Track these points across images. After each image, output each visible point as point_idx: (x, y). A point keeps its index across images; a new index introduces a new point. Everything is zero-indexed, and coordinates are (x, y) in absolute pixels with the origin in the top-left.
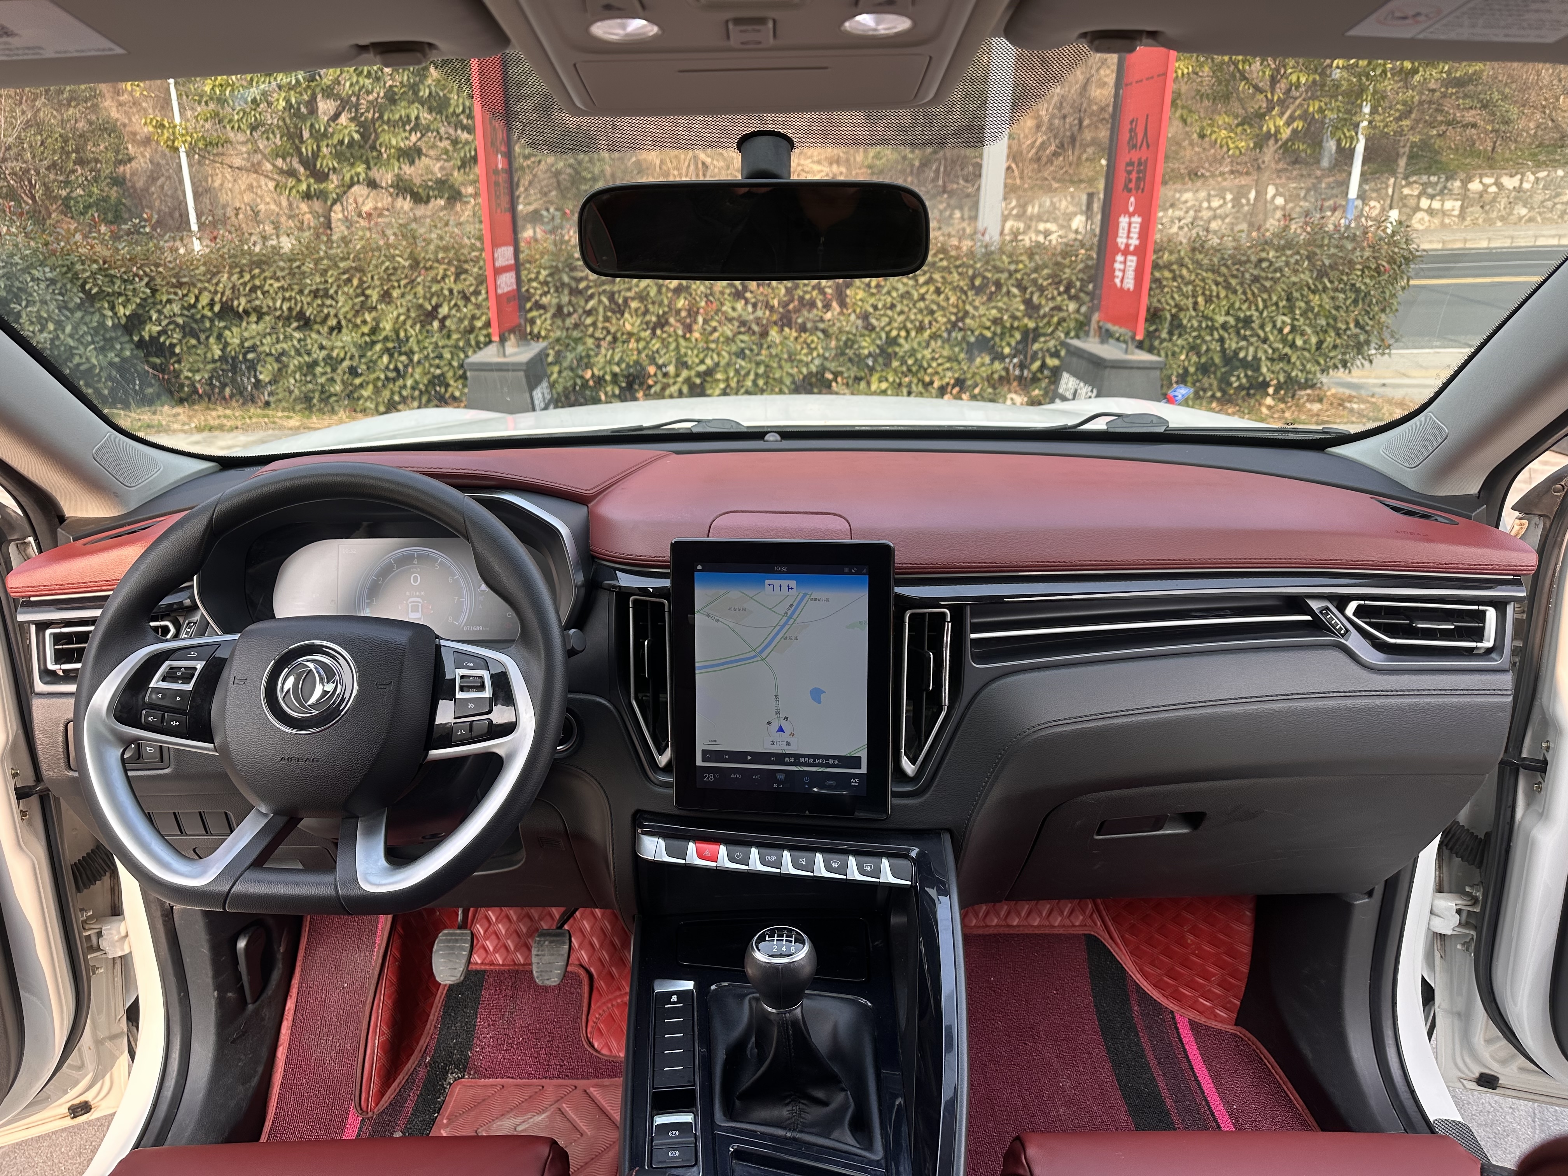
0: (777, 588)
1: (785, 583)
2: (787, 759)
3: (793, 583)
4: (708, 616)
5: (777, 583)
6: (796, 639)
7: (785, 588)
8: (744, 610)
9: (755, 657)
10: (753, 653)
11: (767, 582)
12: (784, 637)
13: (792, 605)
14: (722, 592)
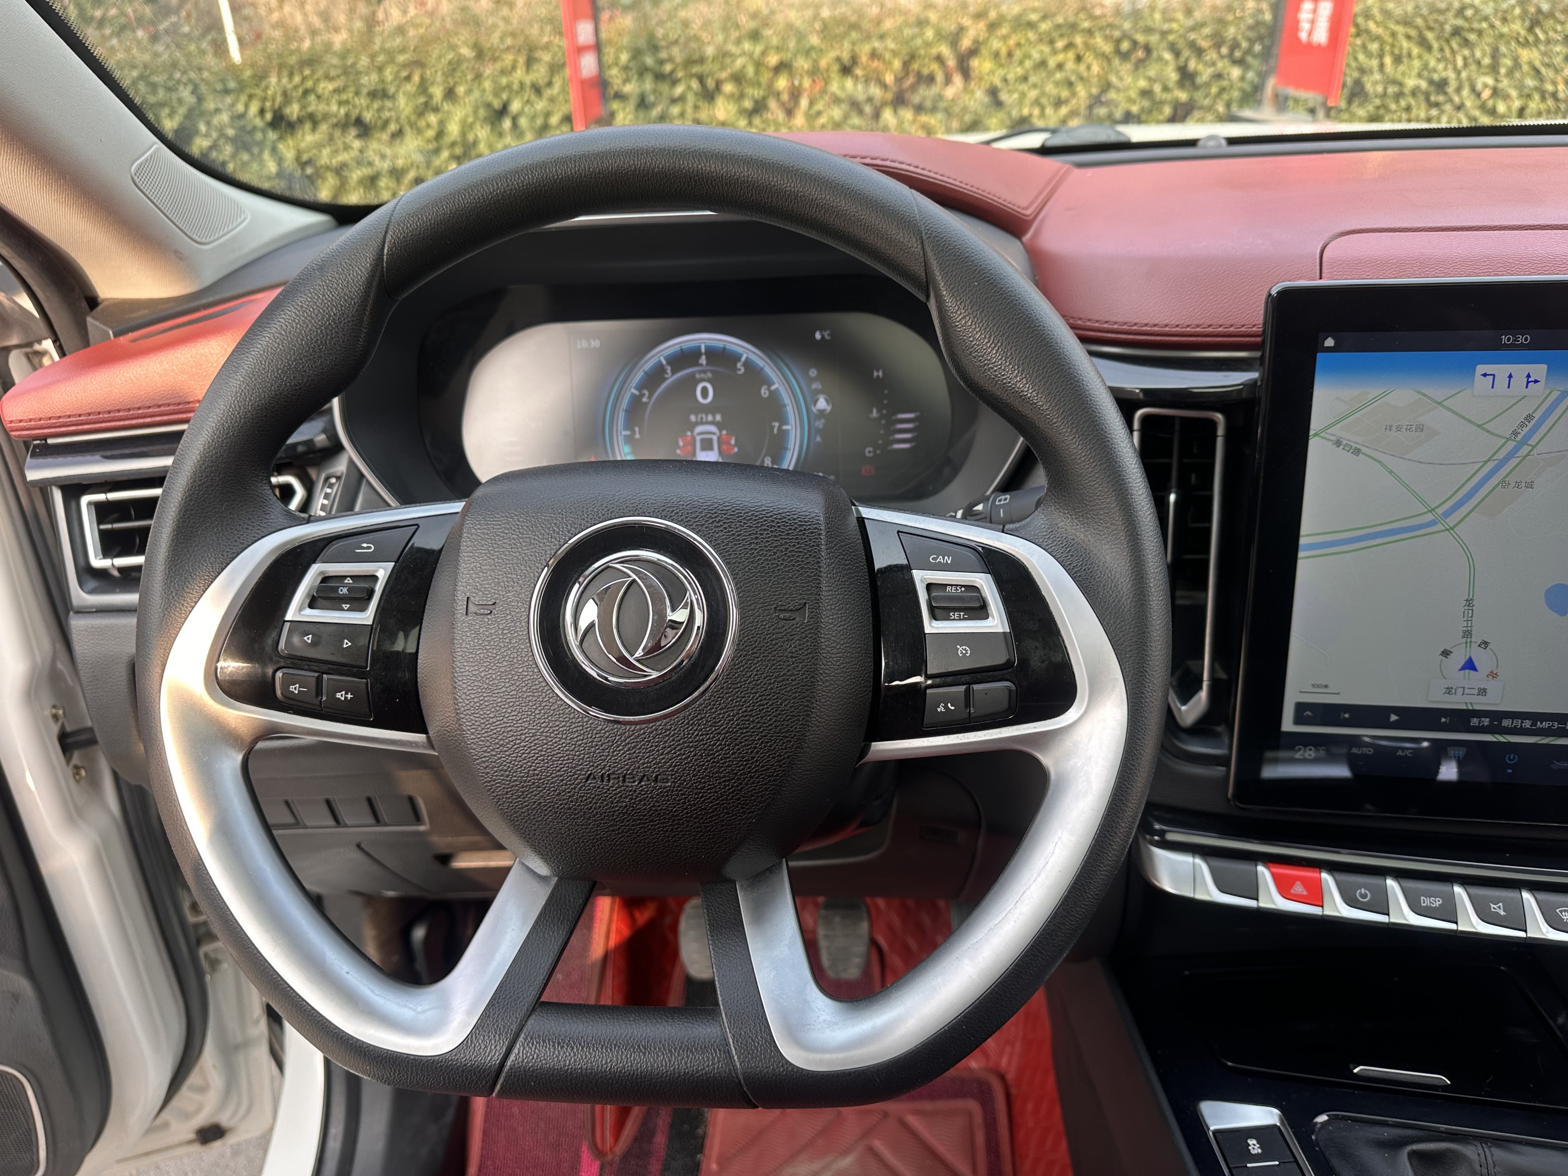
0: (1502, 380)
1: (1520, 370)
2: (1475, 722)
3: (1539, 370)
4: (1338, 443)
5: (1501, 370)
6: (1530, 485)
7: (1519, 380)
8: (1421, 428)
9: (1433, 523)
10: (1430, 517)
11: (1481, 369)
12: (1504, 483)
13: (1529, 417)
14: (1373, 392)
